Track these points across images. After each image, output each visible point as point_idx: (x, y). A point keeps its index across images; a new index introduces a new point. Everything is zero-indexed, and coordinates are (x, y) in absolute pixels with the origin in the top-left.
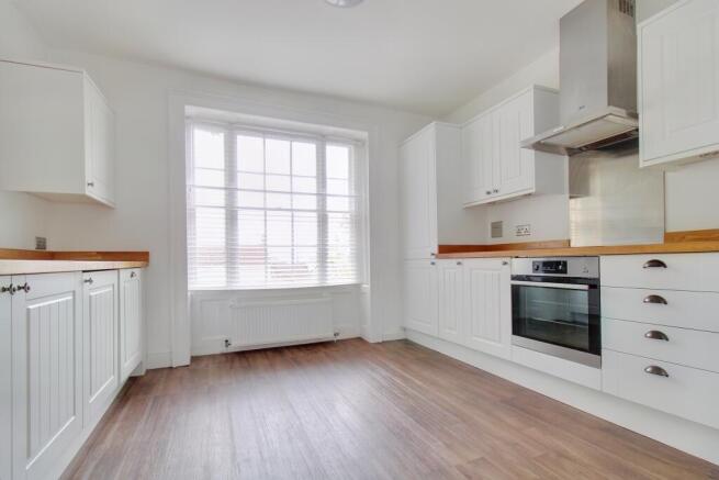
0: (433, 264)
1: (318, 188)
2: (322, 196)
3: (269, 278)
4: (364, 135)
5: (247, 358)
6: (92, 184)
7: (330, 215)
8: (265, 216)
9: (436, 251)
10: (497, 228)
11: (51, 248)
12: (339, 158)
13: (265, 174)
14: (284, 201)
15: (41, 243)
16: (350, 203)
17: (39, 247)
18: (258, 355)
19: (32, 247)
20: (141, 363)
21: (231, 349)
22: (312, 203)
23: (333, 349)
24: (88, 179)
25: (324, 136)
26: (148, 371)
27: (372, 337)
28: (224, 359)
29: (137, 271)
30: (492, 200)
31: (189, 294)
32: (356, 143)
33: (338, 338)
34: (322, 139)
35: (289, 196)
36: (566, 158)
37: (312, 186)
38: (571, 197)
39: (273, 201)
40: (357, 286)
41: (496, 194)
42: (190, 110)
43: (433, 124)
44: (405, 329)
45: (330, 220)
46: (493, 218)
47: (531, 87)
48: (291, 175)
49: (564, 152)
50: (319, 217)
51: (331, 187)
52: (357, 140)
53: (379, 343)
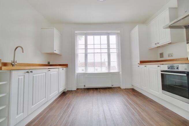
0: (139, 66)
1: (108, 47)
2: (109, 49)
3: (95, 70)
4: (119, 32)
5: (88, 90)
6: (55, 50)
7: (111, 54)
8: (94, 55)
9: (139, 63)
10: (162, 55)
11: (51, 64)
12: (113, 39)
13: (94, 44)
14: (99, 51)
15: (49, 63)
16: (117, 50)
17: (48, 63)
18: (91, 90)
19: (47, 63)
20: (66, 89)
21: (85, 88)
22: (106, 51)
23: (111, 89)
24: (55, 49)
25: (108, 33)
26: (67, 91)
27: (123, 87)
28: (83, 90)
29: (64, 68)
30: (157, 46)
31: (76, 74)
32: (117, 34)
33: (113, 87)
34: (108, 34)
35: (100, 49)
36: (185, 29)
37: (106, 46)
38: (187, 43)
39: (96, 51)
40: (118, 73)
41: (158, 44)
42: (76, 32)
43: (137, 26)
44: (133, 86)
45: (111, 55)
46: (160, 51)
47: (168, 8)
48: (101, 44)
49: (184, 27)
50: (108, 54)
51: (111, 46)
52: (118, 33)
53: (124, 89)
